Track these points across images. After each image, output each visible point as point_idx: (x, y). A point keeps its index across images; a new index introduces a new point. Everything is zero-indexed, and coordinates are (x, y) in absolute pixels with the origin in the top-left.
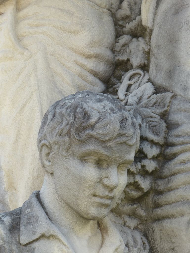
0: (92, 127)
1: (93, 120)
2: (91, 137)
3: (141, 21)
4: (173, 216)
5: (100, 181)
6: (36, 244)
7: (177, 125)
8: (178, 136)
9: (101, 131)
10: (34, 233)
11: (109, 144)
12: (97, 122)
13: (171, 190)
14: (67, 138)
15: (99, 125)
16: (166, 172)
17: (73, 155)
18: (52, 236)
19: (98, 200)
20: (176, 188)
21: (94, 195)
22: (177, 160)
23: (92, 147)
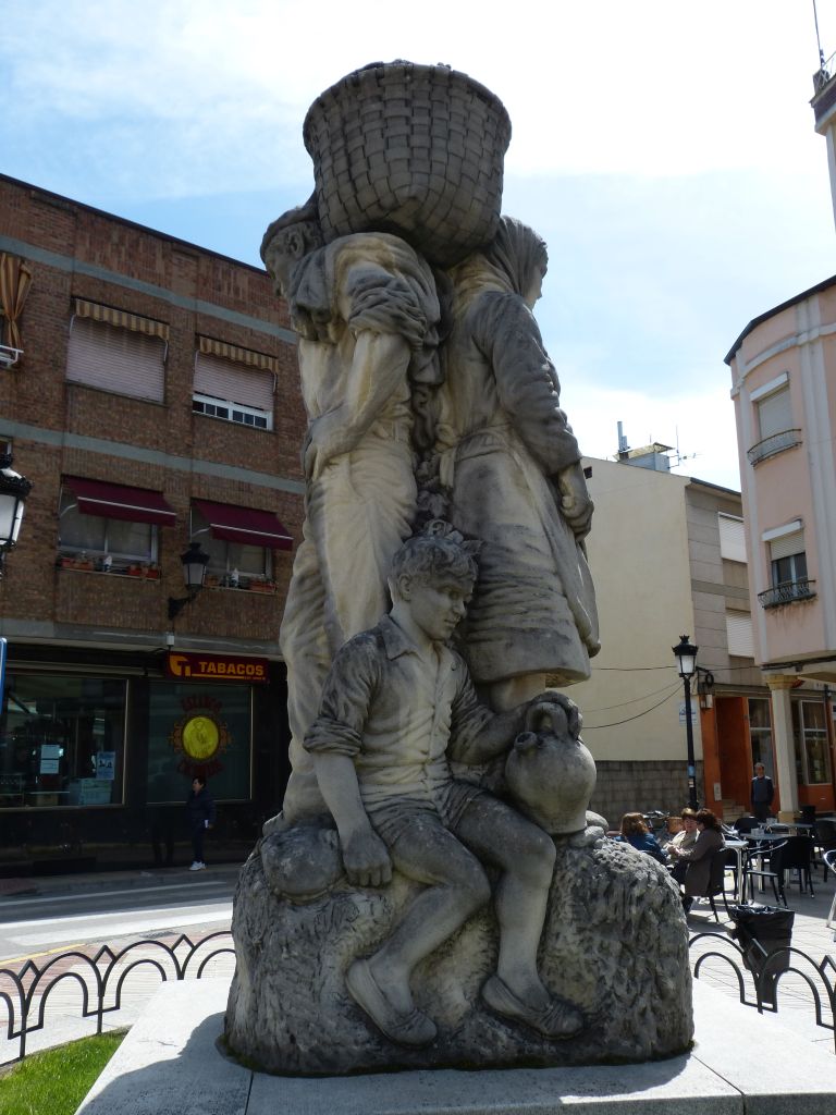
0: (450, 565)
1: (451, 559)
2: (449, 572)
3: (439, 480)
4: (490, 640)
5: (452, 609)
6: (399, 659)
7: (490, 567)
8: (491, 576)
9: (457, 569)
10: (398, 650)
11: (462, 579)
12: (454, 561)
13: (487, 618)
14: (428, 573)
15: (455, 564)
16: (480, 604)
17: (432, 587)
18: (413, 653)
19: (448, 624)
20: (492, 617)
21: (446, 621)
22: (492, 595)
23: (449, 581)
